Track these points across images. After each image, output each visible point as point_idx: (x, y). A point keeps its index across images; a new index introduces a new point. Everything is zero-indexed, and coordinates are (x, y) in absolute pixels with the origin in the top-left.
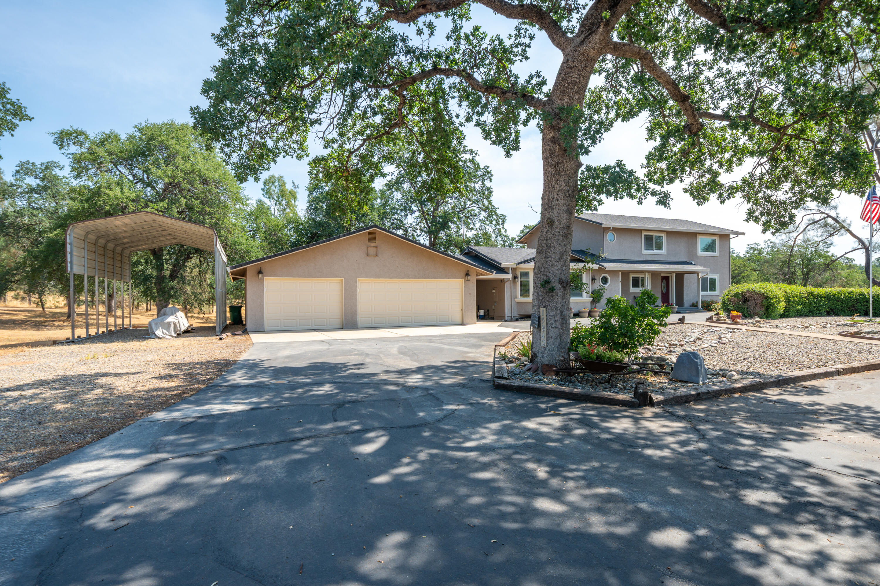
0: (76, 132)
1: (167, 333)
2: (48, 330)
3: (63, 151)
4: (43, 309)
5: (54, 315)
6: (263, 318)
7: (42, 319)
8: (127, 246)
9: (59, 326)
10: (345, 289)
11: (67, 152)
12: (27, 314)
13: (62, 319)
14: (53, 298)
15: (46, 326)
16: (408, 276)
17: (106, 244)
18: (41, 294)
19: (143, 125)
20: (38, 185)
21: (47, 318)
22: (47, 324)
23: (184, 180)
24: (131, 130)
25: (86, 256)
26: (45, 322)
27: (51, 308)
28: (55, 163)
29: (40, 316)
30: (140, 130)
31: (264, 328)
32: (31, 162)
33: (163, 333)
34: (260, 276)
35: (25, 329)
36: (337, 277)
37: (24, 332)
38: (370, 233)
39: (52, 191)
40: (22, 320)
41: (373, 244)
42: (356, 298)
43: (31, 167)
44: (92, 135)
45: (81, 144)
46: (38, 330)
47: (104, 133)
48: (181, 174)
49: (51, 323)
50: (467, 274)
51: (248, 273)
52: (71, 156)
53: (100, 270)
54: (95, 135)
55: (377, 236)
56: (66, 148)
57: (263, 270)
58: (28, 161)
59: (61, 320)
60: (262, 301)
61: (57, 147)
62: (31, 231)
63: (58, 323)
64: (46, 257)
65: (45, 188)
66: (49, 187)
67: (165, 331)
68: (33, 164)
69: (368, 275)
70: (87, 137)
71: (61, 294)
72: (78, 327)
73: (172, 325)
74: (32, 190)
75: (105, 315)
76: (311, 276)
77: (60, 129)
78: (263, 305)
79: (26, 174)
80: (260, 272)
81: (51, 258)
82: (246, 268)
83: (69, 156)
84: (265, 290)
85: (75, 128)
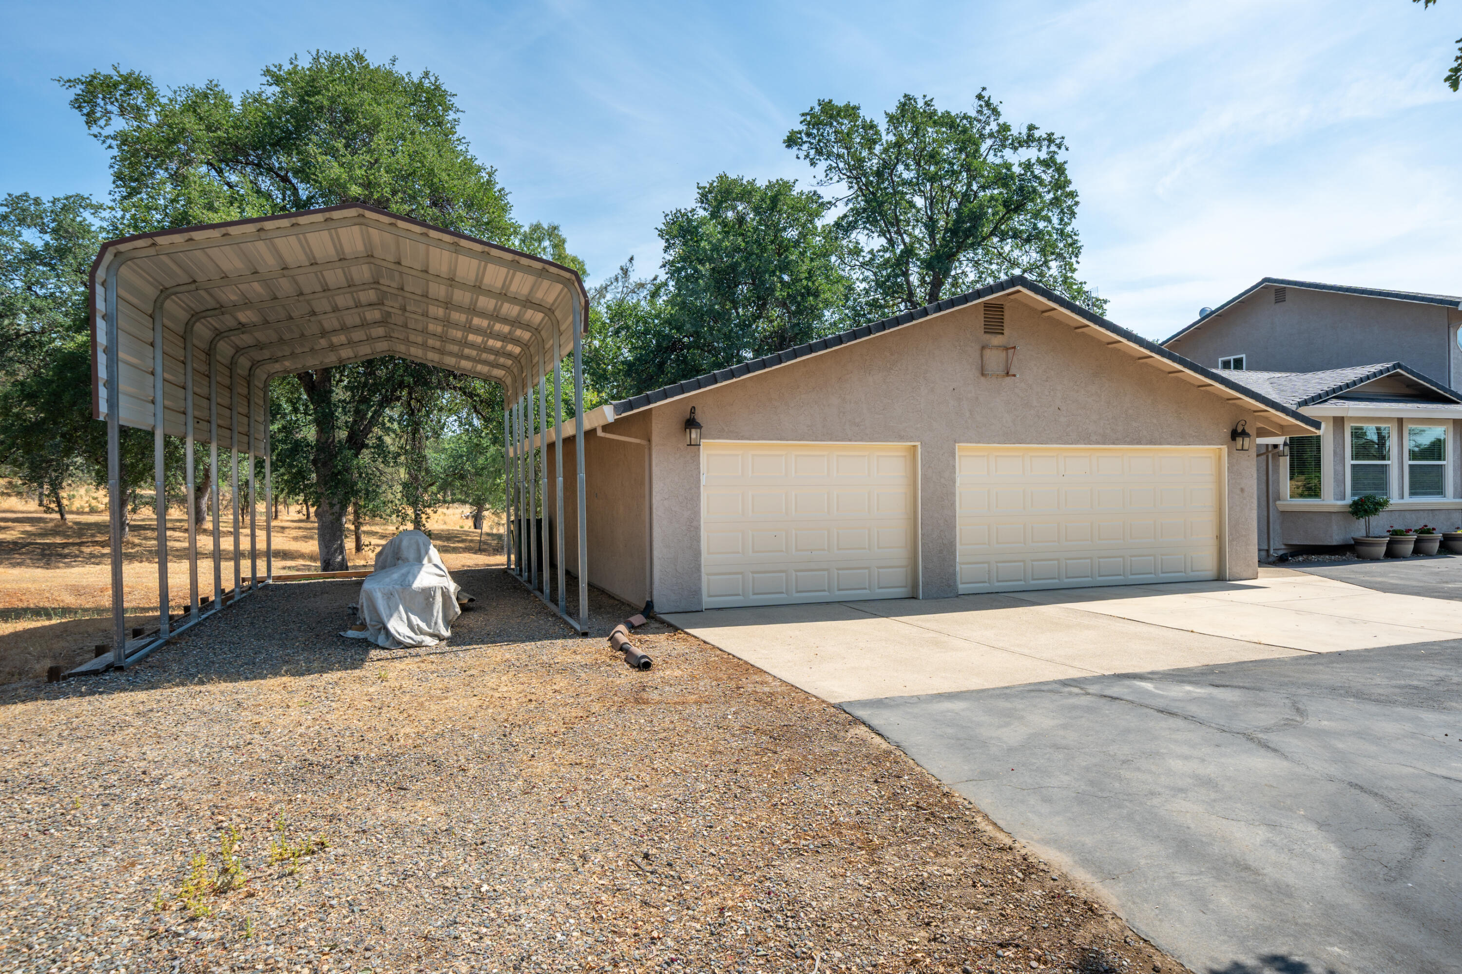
0: (125, 79)
1: (423, 626)
2: (68, 566)
3: (95, 129)
4: (62, 515)
5: (82, 529)
6: (698, 569)
7: (58, 540)
8: (266, 354)
9: (92, 556)
10: (924, 476)
11: (105, 132)
12: (28, 528)
13: (100, 538)
14: (87, 491)
15: (65, 556)
16: (1085, 438)
17: (212, 344)
18: (56, 486)
19: (287, 67)
20: (47, 244)
21: (68, 537)
22: (66, 551)
23: (394, 193)
24: (257, 84)
25: (159, 370)
26: (64, 546)
27: (79, 512)
28: (83, 199)
29: (55, 532)
30: (278, 80)
31: (700, 602)
32: (32, 196)
33: (411, 626)
34: (694, 434)
35: (20, 564)
36: (901, 438)
37: (16, 572)
38: (987, 305)
39: (75, 258)
40: (15, 543)
41: (997, 340)
42: (953, 504)
43: (32, 208)
44: (164, 94)
45: (138, 113)
46: (48, 566)
47: (192, 90)
48: (385, 178)
49: (75, 550)
50: (1236, 434)
51: (657, 428)
52: (114, 143)
53: (198, 420)
54: (170, 94)
55: (1007, 314)
56: (102, 122)
57: (699, 417)
58: (26, 195)
59: (96, 543)
60: (696, 513)
61: (80, 119)
62: (33, 348)
63: (92, 549)
64: (57, 396)
65: (62, 252)
66: (70, 250)
67: (416, 620)
68: (37, 201)
69: (982, 436)
70: (151, 97)
71: (99, 484)
72: (132, 558)
73: (439, 599)
74: (33, 256)
75: (186, 530)
76: (831, 436)
77: (88, 72)
78: (698, 528)
79: (22, 222)
80: (691, 423)
81: (67, 398)
82: (651, 409)
83: (109, 141)
84: (703, 479)
85: (124, 71)
